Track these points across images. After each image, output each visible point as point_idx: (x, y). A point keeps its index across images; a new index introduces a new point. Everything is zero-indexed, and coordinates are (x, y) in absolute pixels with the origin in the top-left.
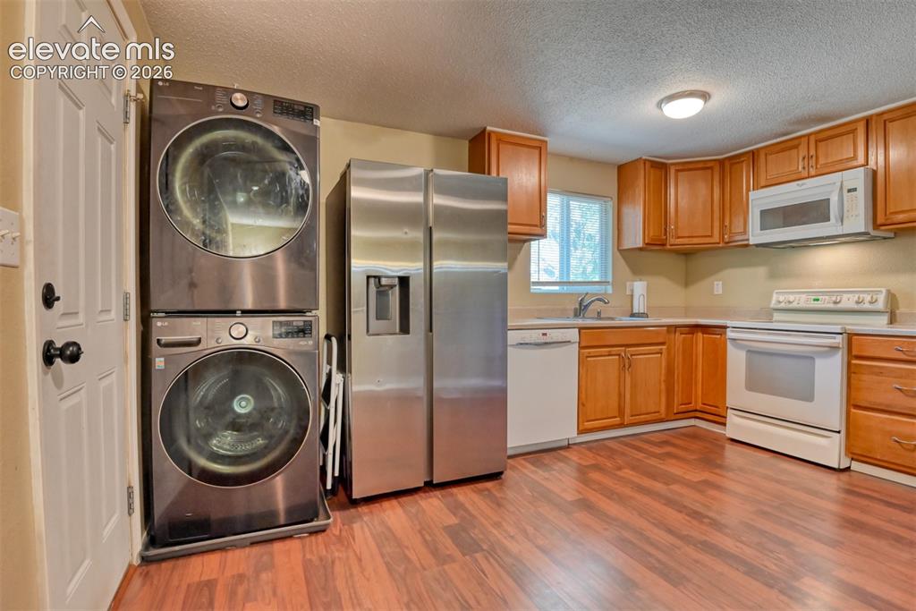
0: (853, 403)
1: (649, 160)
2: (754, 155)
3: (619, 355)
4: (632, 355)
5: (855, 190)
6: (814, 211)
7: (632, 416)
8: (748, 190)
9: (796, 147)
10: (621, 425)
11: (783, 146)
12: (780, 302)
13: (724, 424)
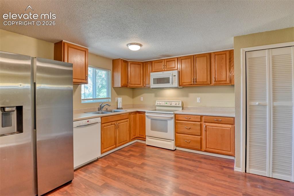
0: (176, 132)
1: (122, 60)
2: (151, 62)
3: (115, 124)
4: (118, 124)
5: (175, 76)
6: (166, 80)
7: (119, 144)
8: (150, 72)
9: (162, 62)
10: (116, 147)
11: (158, 61)
12: (158, 104)
13: (145, 141)
